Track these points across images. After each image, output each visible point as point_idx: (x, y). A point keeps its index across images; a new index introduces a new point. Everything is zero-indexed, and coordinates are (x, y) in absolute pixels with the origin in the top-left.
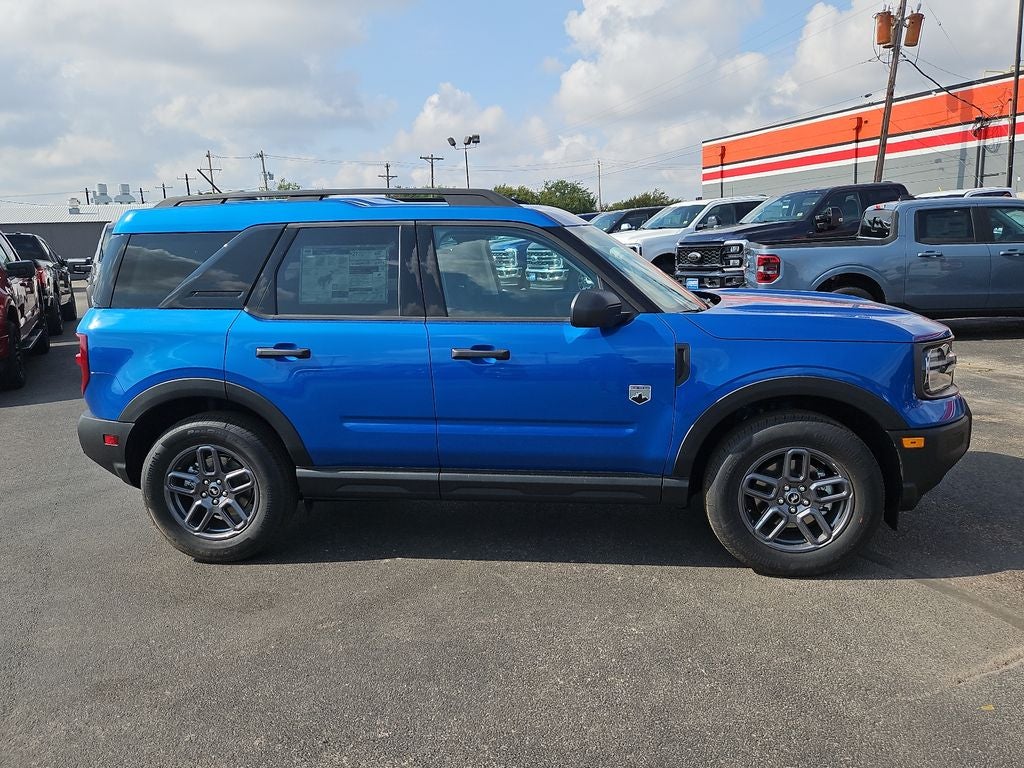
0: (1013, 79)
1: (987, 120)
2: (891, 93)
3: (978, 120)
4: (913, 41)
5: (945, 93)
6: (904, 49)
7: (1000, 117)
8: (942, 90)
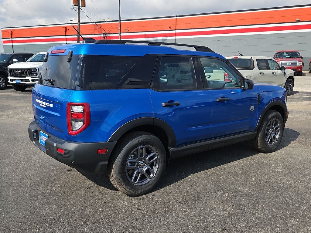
0: (119, 22)
1: (107, 34)
2: (79, 21)
3: (104, 34)
4: (83, 5)
5: (94, 24)
6: (81, 8)
7: (110, 34)
8: (93, 22)
